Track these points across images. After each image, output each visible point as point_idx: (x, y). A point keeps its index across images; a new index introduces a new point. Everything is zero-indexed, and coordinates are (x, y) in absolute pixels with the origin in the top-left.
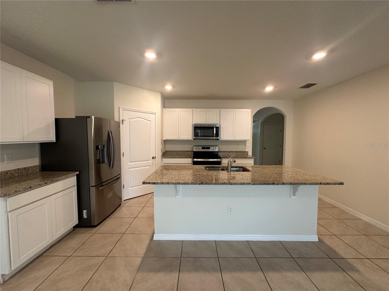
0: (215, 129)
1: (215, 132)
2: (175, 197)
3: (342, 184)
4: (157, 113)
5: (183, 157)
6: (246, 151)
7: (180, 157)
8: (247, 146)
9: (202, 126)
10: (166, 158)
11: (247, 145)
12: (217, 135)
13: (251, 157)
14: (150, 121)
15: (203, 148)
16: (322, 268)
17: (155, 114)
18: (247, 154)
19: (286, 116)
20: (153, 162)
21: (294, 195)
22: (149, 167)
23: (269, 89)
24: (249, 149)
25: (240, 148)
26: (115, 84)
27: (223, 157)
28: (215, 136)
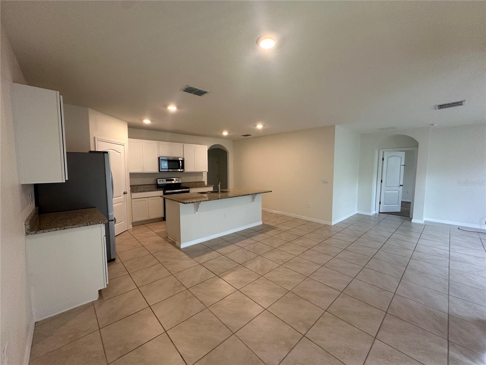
0: (181, 162)
1: (181, 165)
2: (195, 213)
3: (271, 191)
4: (126, 144)
5: (154, 190)
6: (203, 181)
7: (151, 190)
8: (203, 177)
9: (171, 159)
10: (135, 192)
11: (203, 175)
12: (183, 167)
13: (207, 185)
14: (120, 153)
15: (167, 180)
16: (268, 231)
17: (124, 145)
18: (204, 184)
19: (228, 152)
20: (124, 198)
21: (253, 201)
22: (121, 203)
23: (225, 133)
24: (205, 179)
25: (198, 179)
26: (90, 111)
27: (191, 187)
28: (181, 168)
